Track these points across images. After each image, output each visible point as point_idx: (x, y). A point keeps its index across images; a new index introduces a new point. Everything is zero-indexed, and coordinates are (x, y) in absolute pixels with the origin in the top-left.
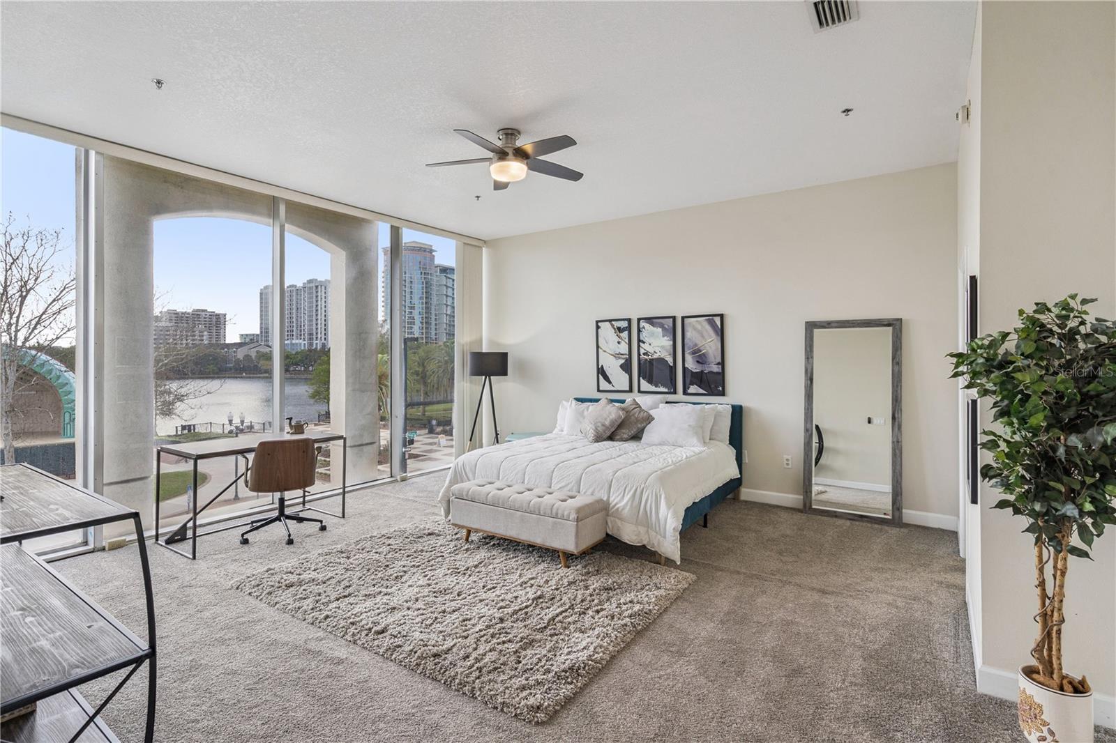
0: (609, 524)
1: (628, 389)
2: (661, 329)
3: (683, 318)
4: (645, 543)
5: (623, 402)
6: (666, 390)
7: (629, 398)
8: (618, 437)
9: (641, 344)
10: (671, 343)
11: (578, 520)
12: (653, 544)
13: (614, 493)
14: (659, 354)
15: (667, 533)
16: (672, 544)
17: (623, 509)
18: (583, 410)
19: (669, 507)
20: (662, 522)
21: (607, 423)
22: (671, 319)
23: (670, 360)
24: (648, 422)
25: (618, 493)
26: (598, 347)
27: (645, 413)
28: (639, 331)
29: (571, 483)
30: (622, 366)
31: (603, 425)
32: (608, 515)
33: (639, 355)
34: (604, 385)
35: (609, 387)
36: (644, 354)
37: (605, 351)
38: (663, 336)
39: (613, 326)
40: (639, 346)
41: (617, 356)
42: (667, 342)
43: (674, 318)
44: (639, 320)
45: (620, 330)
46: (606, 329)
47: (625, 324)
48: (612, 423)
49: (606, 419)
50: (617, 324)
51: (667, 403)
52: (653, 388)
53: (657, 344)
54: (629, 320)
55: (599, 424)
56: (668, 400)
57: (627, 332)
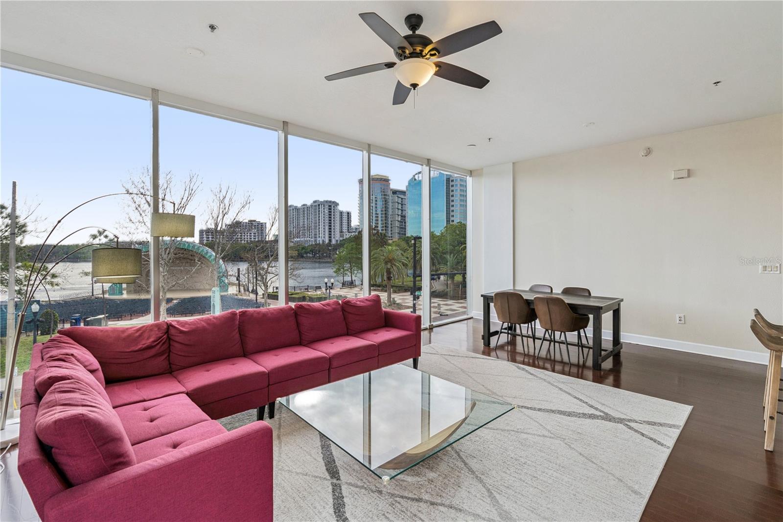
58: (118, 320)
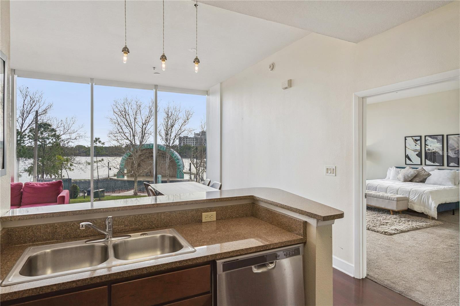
0: (409, 205)
1: (420, 164)
2: (436, 140)
3: (447, 136)
4: (423, 211)
5: (417, 168)
6: (439, 165)
7: (420, 167)
8: (414, 181)
9: (426, 146)
10: (441, 145)
11: (397, 201)
12: (426, 212)
13: (411, 195)
14: (435, 150)
15: (432, 208)
16: (434, 212)
17: (414, 200)
18: (399, 171)
19: (433, 200)
20: (430, 205)
21: (409, 175)
22: (441, 136)
23: (441, 153)
24: (428, 176)
25: (412, 195)
26: (406, 147)
27: (427, 173)
28: (425, 141)
29: (394, 192)
30: (417, 155)
31: (407, 176)
32: (408, 202)
33: (425, 150)
34: (408, 162)
35: (411, 163)
36: (428, 150)
37: (409, 149)
38: (437, 143)
39: (413, 139)
40: (425, 147)
41: (415, 151)
42: (439, 145)
43: (443, 136)
44: (425, 136)
45: (416, 140)
46: (410, 140)
47: (419, 138)
48: (412, 175)
49: (409, 174)
50: (414, 138)
51: (438, 169)
52: (432, 164)
53: (434, 146)
54: (421, 137)
55: (406, 176)
56: (439, 169)
57: (420, 141)
58: (113, 193)
